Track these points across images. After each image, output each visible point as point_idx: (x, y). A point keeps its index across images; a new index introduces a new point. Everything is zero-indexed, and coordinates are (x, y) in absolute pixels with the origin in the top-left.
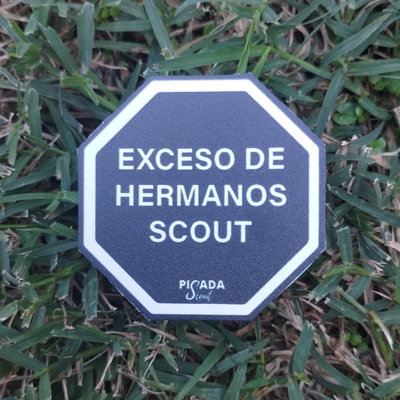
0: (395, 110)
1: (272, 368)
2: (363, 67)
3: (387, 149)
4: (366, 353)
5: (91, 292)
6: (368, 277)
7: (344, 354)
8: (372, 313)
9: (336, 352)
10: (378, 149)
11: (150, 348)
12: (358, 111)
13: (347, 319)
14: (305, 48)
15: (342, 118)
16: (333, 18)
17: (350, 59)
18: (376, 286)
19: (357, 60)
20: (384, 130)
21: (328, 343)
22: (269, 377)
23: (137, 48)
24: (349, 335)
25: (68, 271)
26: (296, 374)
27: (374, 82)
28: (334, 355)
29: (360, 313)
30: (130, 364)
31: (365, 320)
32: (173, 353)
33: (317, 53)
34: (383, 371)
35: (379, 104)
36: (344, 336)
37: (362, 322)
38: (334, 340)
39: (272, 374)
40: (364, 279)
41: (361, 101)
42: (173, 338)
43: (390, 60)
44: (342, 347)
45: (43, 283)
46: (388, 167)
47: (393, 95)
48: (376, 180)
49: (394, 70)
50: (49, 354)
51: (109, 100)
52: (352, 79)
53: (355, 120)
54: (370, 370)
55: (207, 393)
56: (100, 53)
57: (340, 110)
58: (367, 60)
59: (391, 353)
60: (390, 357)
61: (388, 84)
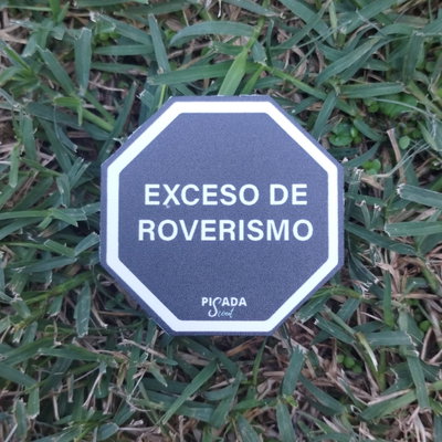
0: (388, 132)
1: (264, 389)
2: (356, 89)
3: (381, 171)
4: (360, 376)
5: (83, 310)
6: (358, 298)
7: (336, 375)
8: (358, 334)
9: (328, 374)
10: (373, 170)
11: (137, 366)
12: (353, 132)
14: (301, 69)
15: (337, 139)
17: (343, 82)
18: (369, 308)
19: (352, 82)
20: (380, 151)
21: (321, 365)
22: (261, 398)
23: (135, 70)
24: (341, 357)
25: (62, 288)
26: (285, 396)
27: (369, 104)
28: (326, 376)
29: (349, 334)
30: (120, 382)
31: (354, 341)
32: (163, 372)
33: (312, 75)
34: (374, 394)
35: (374, 125)
36: (337, 358)
37: (352, 343)
38: (327, 361)
39: (264, 395)
40: (354, 300)
41: (355, 122)
42: (162, 356)
43: (383, 83)
44: (335, 369)
45: (36, 299)
46: (382, 189)
47: (389, 117)
48: (364, 202)
49: (387, 93)
50: (40, 370)
52: (348, 100)
53: (350, 141)
54: (363, 392)
55: (197, 412)
56: (100, 74)
57: (335, 131)
58: (362, 82)
59: (382, 375)
60: (382, 380)
61: (382, 106)
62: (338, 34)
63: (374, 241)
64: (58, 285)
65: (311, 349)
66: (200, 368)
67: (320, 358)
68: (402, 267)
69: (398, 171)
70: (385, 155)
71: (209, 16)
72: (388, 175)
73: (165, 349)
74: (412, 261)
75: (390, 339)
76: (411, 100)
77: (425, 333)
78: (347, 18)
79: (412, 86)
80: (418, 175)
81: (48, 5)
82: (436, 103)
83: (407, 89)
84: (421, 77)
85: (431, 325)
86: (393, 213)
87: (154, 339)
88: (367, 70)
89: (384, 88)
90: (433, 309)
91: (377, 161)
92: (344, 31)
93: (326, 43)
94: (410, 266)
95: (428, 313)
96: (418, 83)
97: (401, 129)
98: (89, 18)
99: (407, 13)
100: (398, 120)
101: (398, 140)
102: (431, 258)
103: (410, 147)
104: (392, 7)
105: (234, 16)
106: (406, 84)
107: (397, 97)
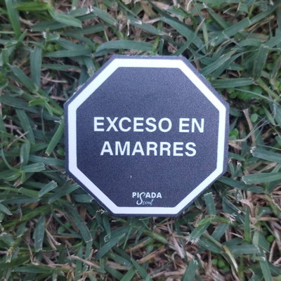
65: (196, 256)
68: (255, 201)
69: (251, 137)
70: (241, 126)
71: (121, 35)
72: (244, 140)
73: (99, 261)
74: (261, 197)
77: (271, 244)
78: (215, 35)
82: (275, 91)
83: (256, 83)
84: (265, 74)
85: (275, 238)
87: (91, 255)
90: (276, 227)
91: (236, 130)
92: (213, 44)
93: (201, 53)
94: (260, 200)
95: (273, 230)
99: (254, 32)
102: (274, 194)
105: (138, 34)
106: (255, 79)
107: (249, 88)
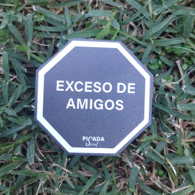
0: (177, 62)
1: (120, 186)
2: (161, 42)
3: (174, 81)
4: (166, 179)
5: (31, 151)
6: (165, 142)
7: (155, 179)
8: (166, 159)
9: (151, 179)
10: (169, 80)
11: (59, 178)
12: (160, 63)
13: (156, 162)
14: (134, 33)
15: (152, 66)
16: (147, 19)
17: (155, 38)
18: (169, 146)
19: (159, 39)
20: (173, 71)
21: (147, 175)
22: (118, 191)
23: (54, 36)
24: (157, 170)
25: (20, 141)
26: (130, 189)
27: (167, 49)
28: (150, 180)
29: (161, 159)
31: (164, 162)
32: (71, 180)
33: (140, 35)
34: (173, 188)
35: (170, 59)
36: (155, 171)
37: (162, 163)
38: (150, 173)
39: (120, 189)
40: (163, 142)
41: (161, 57)
42: (71, 173)
43: (174, 38)
44: (154, 176)
47: (176, 55)
48: (167, 95)
50: (11, 182)
51: (41, 58)
52: (157, 47)
53: (158, 67)
54: (168, 187)
57: (151, 62)
58: (164, 39)
59: (177, 179)
60: (177, 181)
61: (173, 50)
62: (153, 15)
63: (172, 114)
64: (19, 139)
66: (89, 178)
67: (146, 171)
75: (181, 161)
76: (187, 46)
79: (188, 40)
80: (191, 83)
81: (12, 3)
86: (180, 100)
88: (166, 32)
89: (175, 41)
96: (191, 38)
97: (183, 61)
98: (32, 10)
100: (181, 57)
101: (181, 66)
103: (187, 69)
104: (178, 3)
